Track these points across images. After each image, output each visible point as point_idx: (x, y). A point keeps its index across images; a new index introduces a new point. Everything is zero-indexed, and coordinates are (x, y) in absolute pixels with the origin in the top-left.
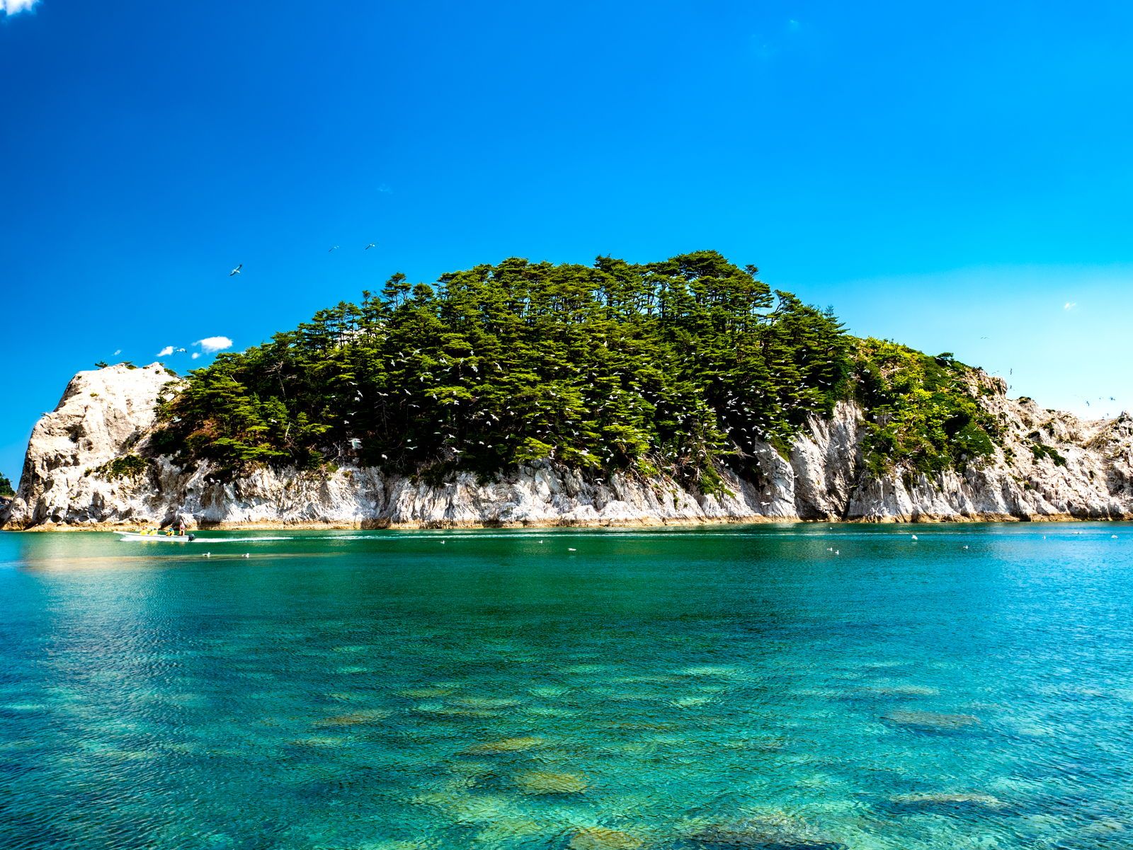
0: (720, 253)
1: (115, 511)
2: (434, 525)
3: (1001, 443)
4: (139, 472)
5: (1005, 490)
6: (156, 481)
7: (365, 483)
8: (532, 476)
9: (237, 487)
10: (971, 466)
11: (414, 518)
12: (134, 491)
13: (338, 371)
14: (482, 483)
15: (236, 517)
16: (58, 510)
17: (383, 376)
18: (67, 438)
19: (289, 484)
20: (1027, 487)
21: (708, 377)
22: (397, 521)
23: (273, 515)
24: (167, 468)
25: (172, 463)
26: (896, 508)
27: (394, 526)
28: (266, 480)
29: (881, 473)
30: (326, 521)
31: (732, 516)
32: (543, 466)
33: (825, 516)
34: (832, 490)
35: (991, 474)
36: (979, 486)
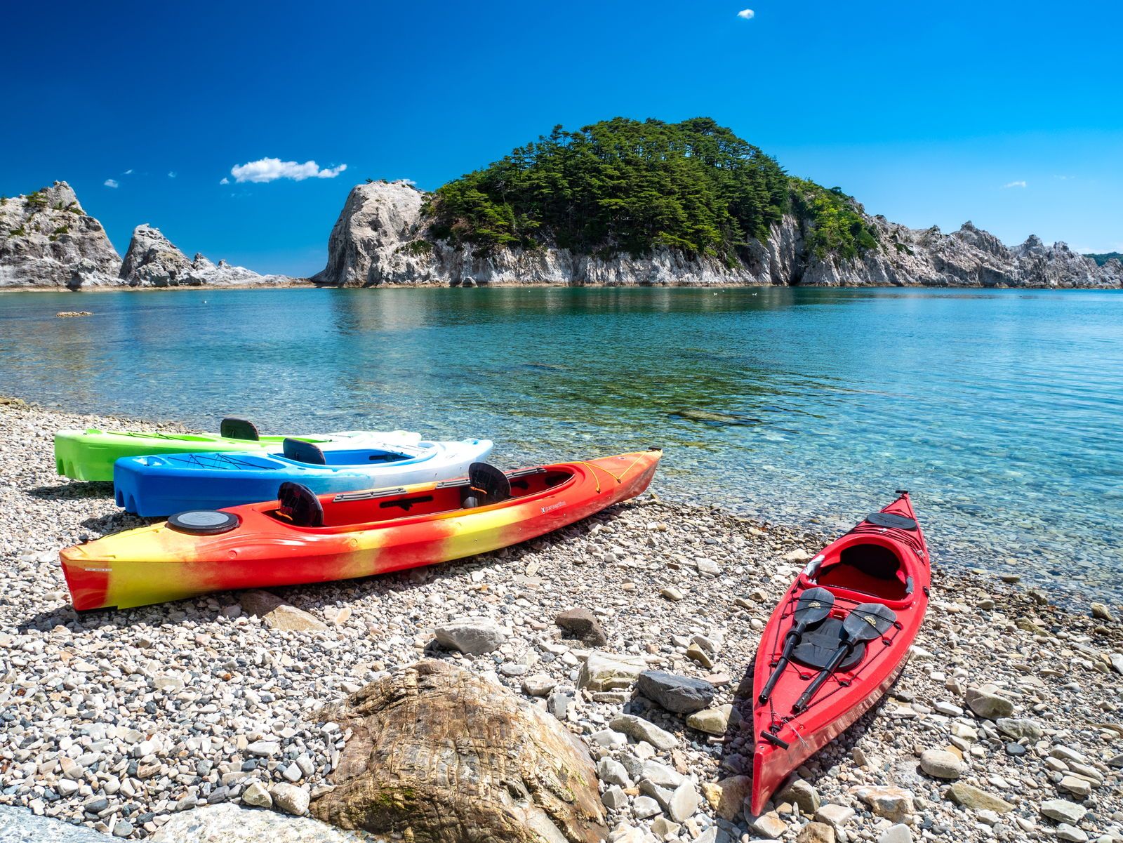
0: (714, 119)
1: (420, 275)
2: (610, 284)
3: (879, 241)
4: (428, 250)
5: (887, 269)
6: (440, 258)
7: (564, 258)
8: (660, 255)
9: (494, 260)
10: (867, 254)
11: (598, 280)
12: (428, 263)
13: (540, 187)
14: (634, 259)
15: (496, 278)
16: (388, 274)
17: (569, 191)
18: (369, 229)
19: (520, 259)
20: (898, 267)
21: (729, 197)
22: (589, 282)
23: (513, 278)
24: (446, 248)
25: (448, 244)
26: (832, 277)
27: (587, 285)
28: (509, 257)
29: (823, 257)
30: (547, 282)
31: (746, 281)
32: (665, 249)
33: (782, 282)
34: (784, 268)
35: (880, 259)
36: (873, 266)
